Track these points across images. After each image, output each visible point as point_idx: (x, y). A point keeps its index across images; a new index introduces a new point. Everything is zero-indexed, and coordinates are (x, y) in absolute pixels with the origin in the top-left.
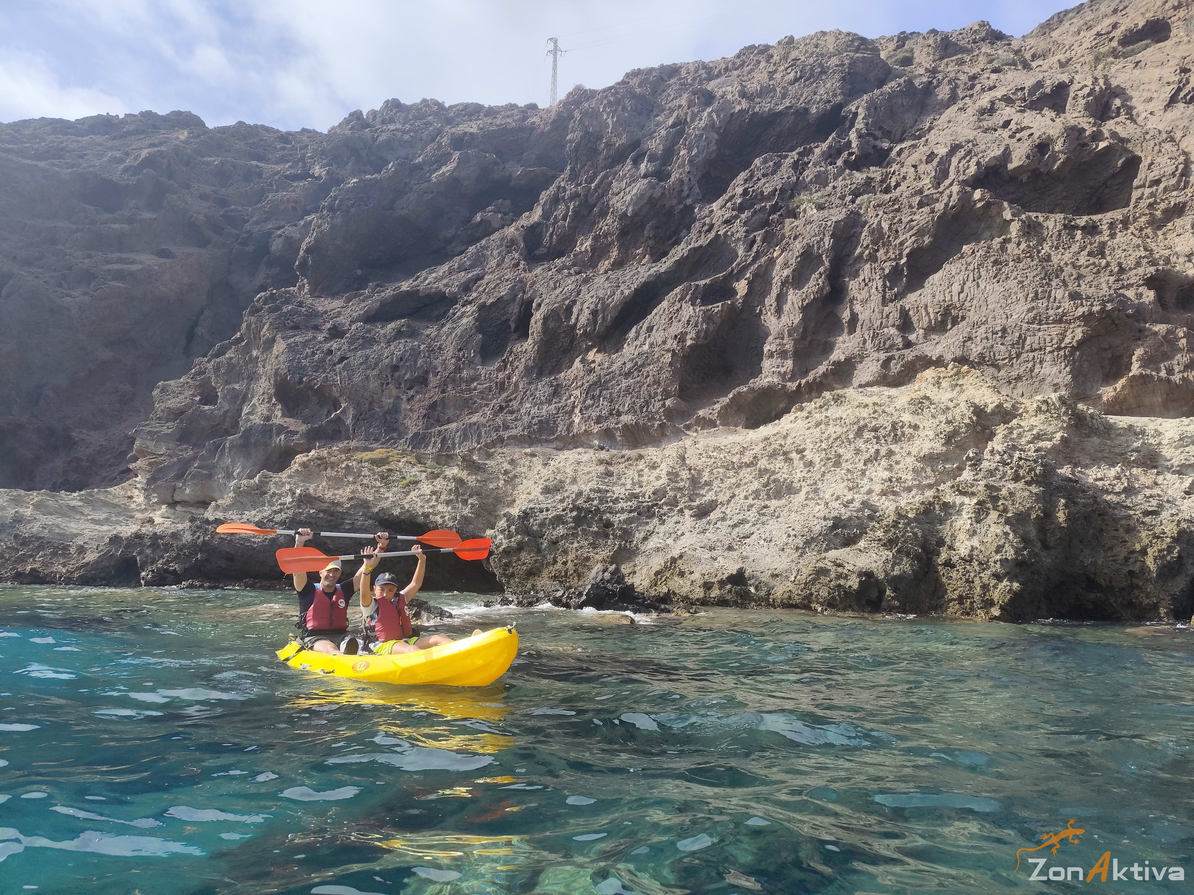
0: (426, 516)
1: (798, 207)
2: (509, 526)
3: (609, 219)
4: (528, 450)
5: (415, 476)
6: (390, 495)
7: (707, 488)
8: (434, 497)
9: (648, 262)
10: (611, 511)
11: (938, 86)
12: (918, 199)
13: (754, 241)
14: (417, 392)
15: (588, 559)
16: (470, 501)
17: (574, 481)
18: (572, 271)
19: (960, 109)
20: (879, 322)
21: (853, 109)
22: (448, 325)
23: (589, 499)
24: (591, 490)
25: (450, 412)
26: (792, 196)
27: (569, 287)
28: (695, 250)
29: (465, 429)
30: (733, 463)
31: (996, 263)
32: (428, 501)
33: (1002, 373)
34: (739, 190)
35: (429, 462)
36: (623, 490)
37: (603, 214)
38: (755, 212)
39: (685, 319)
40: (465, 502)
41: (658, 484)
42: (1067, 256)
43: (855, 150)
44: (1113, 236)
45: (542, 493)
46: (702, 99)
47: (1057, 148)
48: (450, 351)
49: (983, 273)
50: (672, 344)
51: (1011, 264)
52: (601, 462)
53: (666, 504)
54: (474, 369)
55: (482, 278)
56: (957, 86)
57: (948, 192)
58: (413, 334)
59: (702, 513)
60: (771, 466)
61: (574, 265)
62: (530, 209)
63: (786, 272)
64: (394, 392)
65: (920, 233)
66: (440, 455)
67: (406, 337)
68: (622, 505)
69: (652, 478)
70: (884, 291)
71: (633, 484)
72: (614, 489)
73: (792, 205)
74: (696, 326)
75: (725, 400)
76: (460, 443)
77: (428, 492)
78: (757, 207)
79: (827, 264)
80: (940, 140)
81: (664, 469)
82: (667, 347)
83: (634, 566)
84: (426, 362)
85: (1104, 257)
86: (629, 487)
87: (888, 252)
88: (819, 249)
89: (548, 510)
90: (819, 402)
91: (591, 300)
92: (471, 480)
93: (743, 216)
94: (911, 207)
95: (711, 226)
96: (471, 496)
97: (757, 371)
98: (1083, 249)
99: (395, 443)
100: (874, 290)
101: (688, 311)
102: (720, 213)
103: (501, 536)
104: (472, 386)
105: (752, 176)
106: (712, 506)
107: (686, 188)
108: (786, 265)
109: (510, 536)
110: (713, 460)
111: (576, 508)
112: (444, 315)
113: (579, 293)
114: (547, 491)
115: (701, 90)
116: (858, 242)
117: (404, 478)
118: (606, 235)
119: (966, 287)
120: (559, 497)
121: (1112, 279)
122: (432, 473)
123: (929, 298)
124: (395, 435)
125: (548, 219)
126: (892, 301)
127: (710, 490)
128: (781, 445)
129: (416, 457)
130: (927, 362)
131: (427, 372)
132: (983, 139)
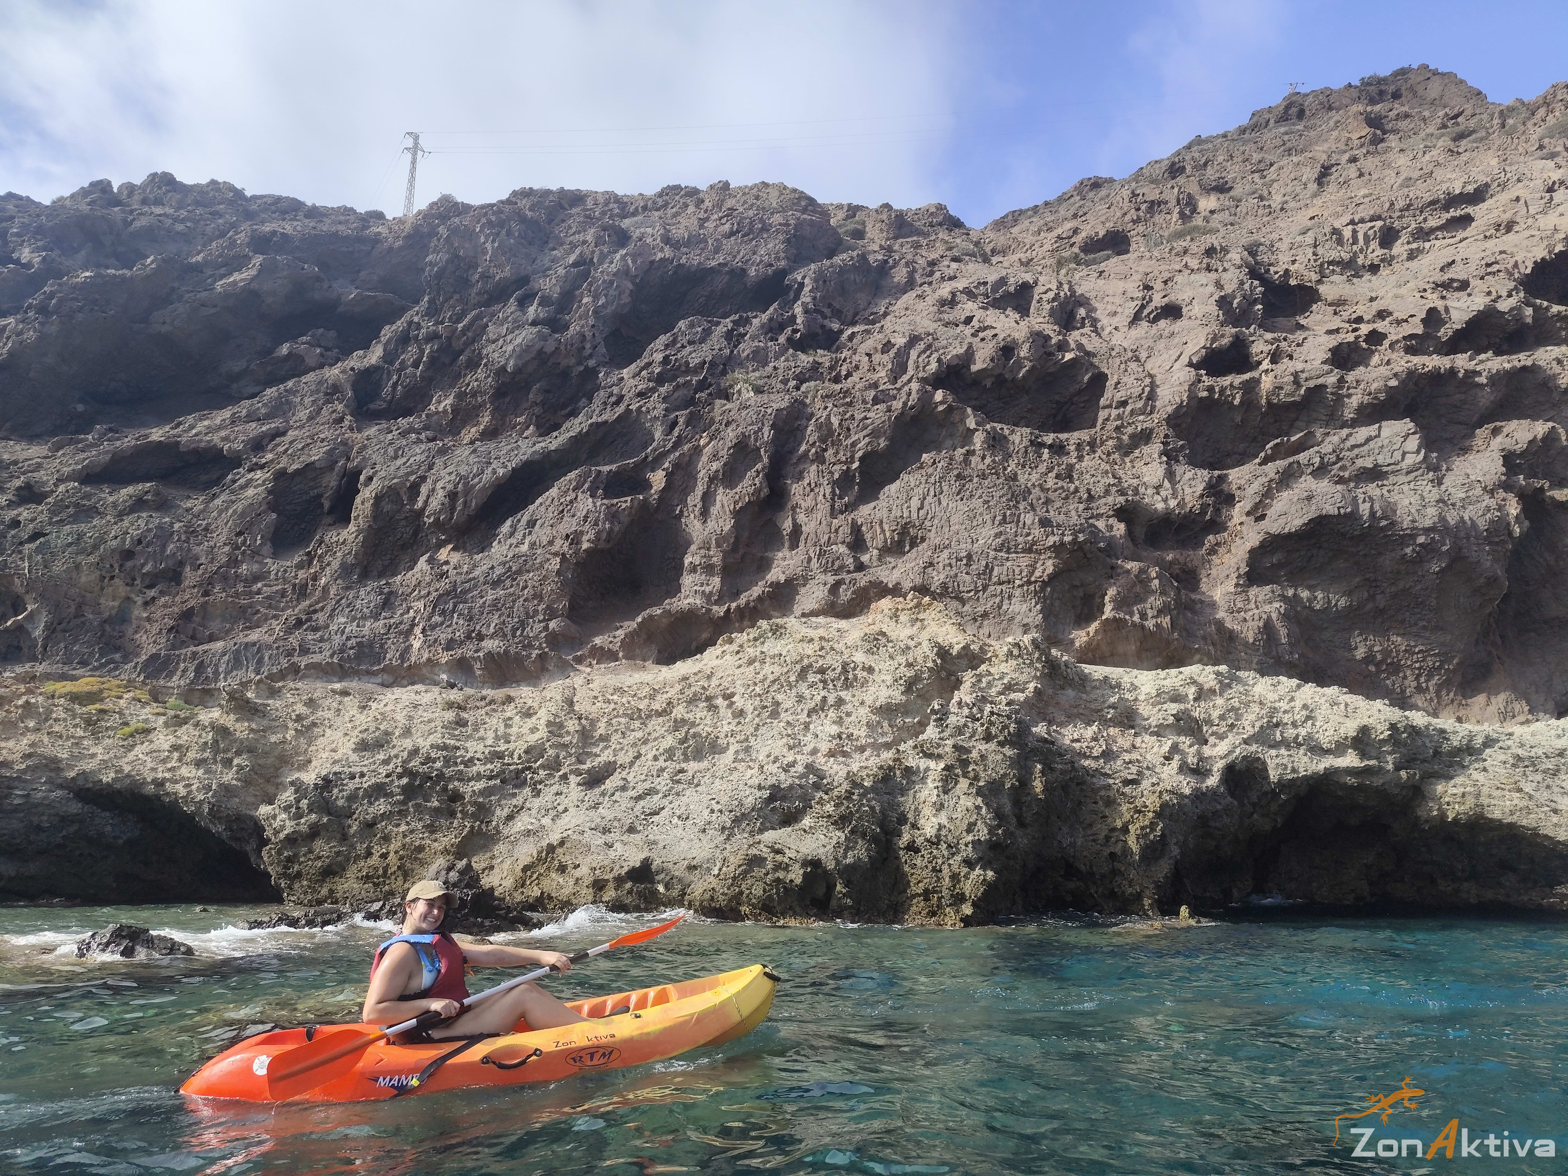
0: (160, 783)
1: (731, 386)
2: (298, 801)
3: (481, 373)
4: (337, 686)
5: (146, 721)
6: (99, 750)
7: (602, 745)
8: (176, 755)
9: (532, 435)
10: (462, 778)
11: (894, 267)
12: (872, 393)
13: (674, 424)
14: (162, 593)
15: (421, 849)
16: (236, 761)
17: (407, 732)
18: (423, 436)
19: (918, 296)
20: (826, 537)
21: (799, 279)
22: (223, 497)
23: (428, 760)
24: (432, 746)
25: (215, 626)
26: (724, 373)
27: (418, 458)
28: (598, 425)
29: (238, 651)
30: (640, 710)
31: (959, 477)
32: (164, 761)
33: (967, 607)
34: (659, 357)
35: (172, 701)
36: (481, 746)
37: (473, 364)
38: (678, 387)
39: (581, 514)
40: (228, 763)
41: (533, 739)
42: (1034, 477)
43: (801, 327)
44: (1080, 458)
45: (354, 750)
46: (614, 238)
47: (1022, 354)
48: (222, 535)
49: (945, 488)
50: (561, 545)
51: (975, 480)
52: (450, 705)
53: (543, 767)
54: (260, 563)
55: (284, 434)
56: (914, 270)
57: (906, 388)
58: (162, 505)
59: (594, 779)
60: (690, 716)
61: (426, 428)
62: (366, 346)
63: (715, 466)
64: (123, 590)
65: (875, 434)
66: (191, 690)
67: (150, 509)
68: (478, 768)
69: (525, 730)
70: (833, 499)
71: (497, 738)
72: (468, 745)
73: (724, 383)
74: (596, 524)
75: (631, 625)
76: (227, 673)
77: (166, 746)
78: (681, 380)
79: (766, 460)
80: (897, 328)
81: (543, 717)
82: (555, 548)
83: (492, 858)
84: (180, 549)
85: (1072, 481)
86: (489, 742)
87: (837, 453)
88: (756, 440)
89: (362, 775)
90: (754, 633)
91: (448, 478)
92: (241, 729)
93: (663, 390)
94: (864, 402)
95: (620, 398)
96: (238, 753)
97: (674, 589)
98: (1050, 470)
99: (116, 669)
100: (821, 497)
101: (586, 503)
102: (632, 382)
103: (284, 816)
104: (255, 588)
105: (674, 342)
106: (609, 769)
107: (588, 346)
108: (715, 456)
109: (298, 816)
110: (612, 706)
111: (407, 772)
112: (217, 482)
113: (430, 467)
114: (363, 747)
115: (613, 227)
116: (803, 438)
117: (126, 724)
118: (474, 394)
119: (926, 503)
120: (381, 756)
121: (1081, 507)
122: (176, 716)
123: (884, 513)
124: (117, 656)
125: (392, 363)
126: (842, 513)
127: (606, 748)
128: (704, 688)
129: (150, 692)
130: (882, 590)
131: (181, 564)
132: (945, 334)
